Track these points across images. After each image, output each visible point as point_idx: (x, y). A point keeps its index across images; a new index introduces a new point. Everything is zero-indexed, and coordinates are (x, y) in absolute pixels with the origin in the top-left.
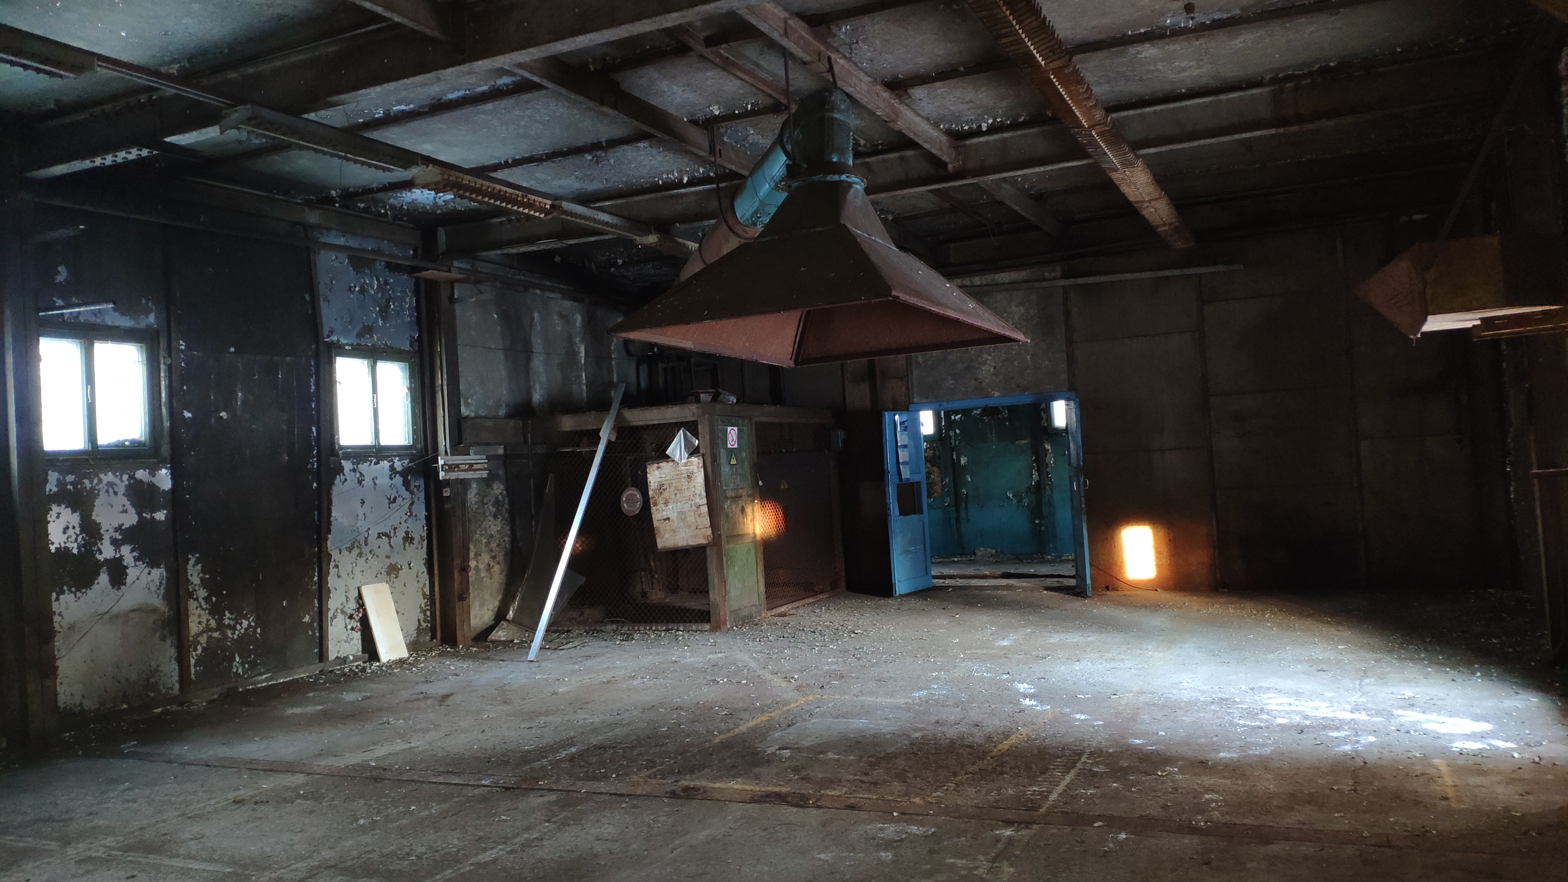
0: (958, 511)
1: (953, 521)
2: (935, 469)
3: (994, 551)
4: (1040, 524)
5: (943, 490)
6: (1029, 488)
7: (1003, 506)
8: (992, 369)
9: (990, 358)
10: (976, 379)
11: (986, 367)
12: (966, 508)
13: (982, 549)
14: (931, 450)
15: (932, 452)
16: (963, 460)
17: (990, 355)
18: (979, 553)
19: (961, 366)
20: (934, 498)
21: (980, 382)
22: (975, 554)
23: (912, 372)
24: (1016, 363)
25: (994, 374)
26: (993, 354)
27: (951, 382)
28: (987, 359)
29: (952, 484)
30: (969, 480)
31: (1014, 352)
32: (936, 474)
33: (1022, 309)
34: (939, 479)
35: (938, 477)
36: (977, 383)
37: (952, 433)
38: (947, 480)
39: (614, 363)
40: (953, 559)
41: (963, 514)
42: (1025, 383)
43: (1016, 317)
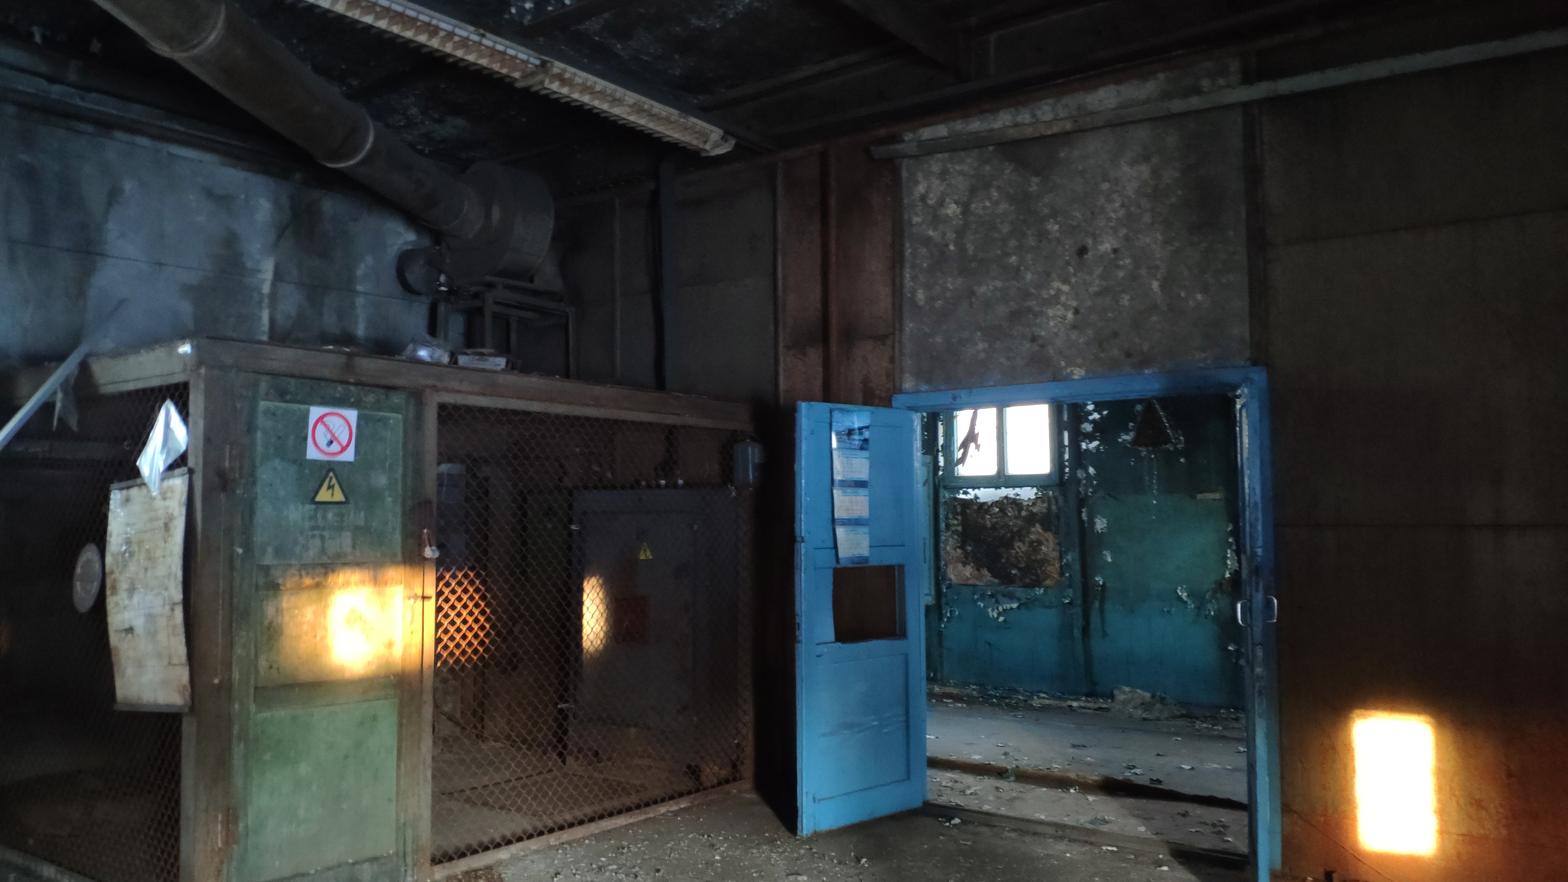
0: (1086, 616)
1: (1077, 633)
2: (1050, 536)
3: (1148, 695)
4: (1238, 653)
5: (1062, 574)
6: (1220, 585)
7: (1169, 612)
8: (1070, 315)
9: (1066, 288)
10: (1034, 339)
11: (1058, 311)
12: (1102, 610)
13: (1127, 689)
14: (1043, 502)
15: (1045, 505)
16: (1100, 524)
17: (1066, 281)
18: (1120, 697)
19: (1002, 310)
20: (1046, 588)
21: (1042, 346)
22: (1112, 697)
23: (901, 325)
24: (1125, 300)
25: (1074, 327)
26: (1073, 280)
27: (981, 346)
28: (1059, 292)
29: (1077, 567)
30: (1109, 560)
31: (1121, 274)
32: (1051, 545)
33: (1144, 170)
34: (1055, 554)
35: (1054, 550)
36: (1036, 348)
37: (1080, 474)
38: (1069, 557)
39: (360, 301)
40: (1069, 703)
41: (1095, 619)
42: (1146, 347)
43: (1130, 191)
